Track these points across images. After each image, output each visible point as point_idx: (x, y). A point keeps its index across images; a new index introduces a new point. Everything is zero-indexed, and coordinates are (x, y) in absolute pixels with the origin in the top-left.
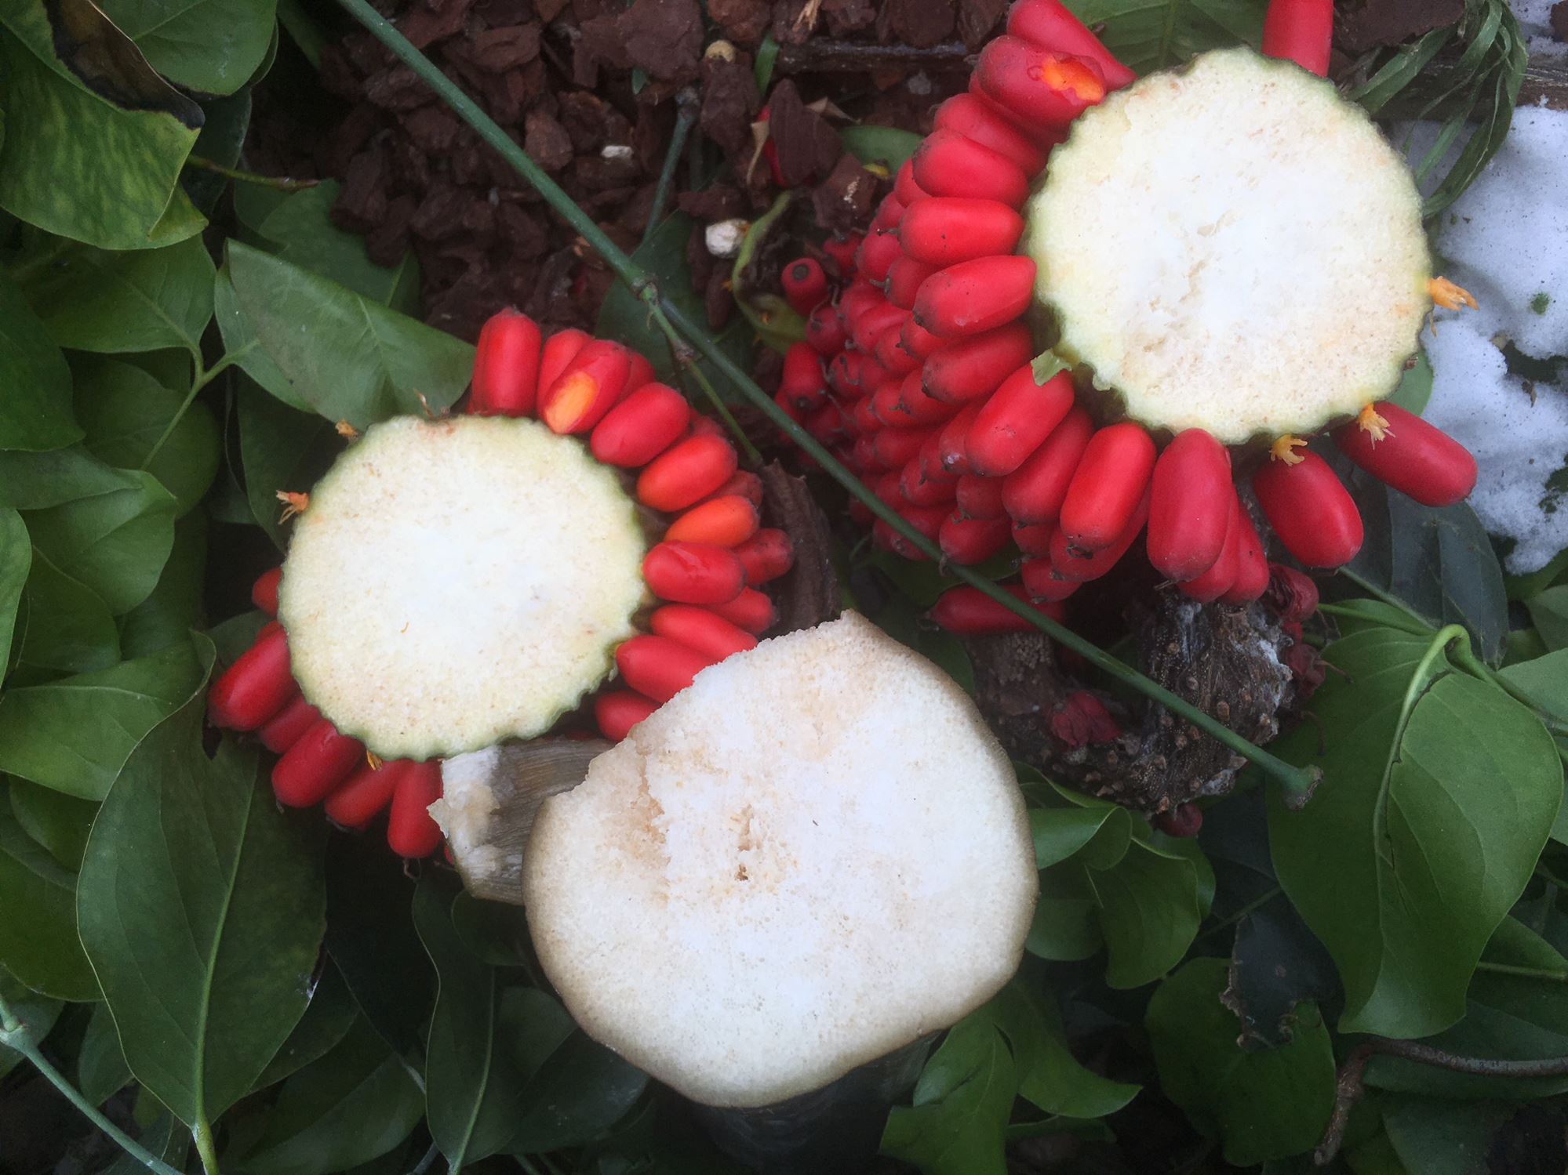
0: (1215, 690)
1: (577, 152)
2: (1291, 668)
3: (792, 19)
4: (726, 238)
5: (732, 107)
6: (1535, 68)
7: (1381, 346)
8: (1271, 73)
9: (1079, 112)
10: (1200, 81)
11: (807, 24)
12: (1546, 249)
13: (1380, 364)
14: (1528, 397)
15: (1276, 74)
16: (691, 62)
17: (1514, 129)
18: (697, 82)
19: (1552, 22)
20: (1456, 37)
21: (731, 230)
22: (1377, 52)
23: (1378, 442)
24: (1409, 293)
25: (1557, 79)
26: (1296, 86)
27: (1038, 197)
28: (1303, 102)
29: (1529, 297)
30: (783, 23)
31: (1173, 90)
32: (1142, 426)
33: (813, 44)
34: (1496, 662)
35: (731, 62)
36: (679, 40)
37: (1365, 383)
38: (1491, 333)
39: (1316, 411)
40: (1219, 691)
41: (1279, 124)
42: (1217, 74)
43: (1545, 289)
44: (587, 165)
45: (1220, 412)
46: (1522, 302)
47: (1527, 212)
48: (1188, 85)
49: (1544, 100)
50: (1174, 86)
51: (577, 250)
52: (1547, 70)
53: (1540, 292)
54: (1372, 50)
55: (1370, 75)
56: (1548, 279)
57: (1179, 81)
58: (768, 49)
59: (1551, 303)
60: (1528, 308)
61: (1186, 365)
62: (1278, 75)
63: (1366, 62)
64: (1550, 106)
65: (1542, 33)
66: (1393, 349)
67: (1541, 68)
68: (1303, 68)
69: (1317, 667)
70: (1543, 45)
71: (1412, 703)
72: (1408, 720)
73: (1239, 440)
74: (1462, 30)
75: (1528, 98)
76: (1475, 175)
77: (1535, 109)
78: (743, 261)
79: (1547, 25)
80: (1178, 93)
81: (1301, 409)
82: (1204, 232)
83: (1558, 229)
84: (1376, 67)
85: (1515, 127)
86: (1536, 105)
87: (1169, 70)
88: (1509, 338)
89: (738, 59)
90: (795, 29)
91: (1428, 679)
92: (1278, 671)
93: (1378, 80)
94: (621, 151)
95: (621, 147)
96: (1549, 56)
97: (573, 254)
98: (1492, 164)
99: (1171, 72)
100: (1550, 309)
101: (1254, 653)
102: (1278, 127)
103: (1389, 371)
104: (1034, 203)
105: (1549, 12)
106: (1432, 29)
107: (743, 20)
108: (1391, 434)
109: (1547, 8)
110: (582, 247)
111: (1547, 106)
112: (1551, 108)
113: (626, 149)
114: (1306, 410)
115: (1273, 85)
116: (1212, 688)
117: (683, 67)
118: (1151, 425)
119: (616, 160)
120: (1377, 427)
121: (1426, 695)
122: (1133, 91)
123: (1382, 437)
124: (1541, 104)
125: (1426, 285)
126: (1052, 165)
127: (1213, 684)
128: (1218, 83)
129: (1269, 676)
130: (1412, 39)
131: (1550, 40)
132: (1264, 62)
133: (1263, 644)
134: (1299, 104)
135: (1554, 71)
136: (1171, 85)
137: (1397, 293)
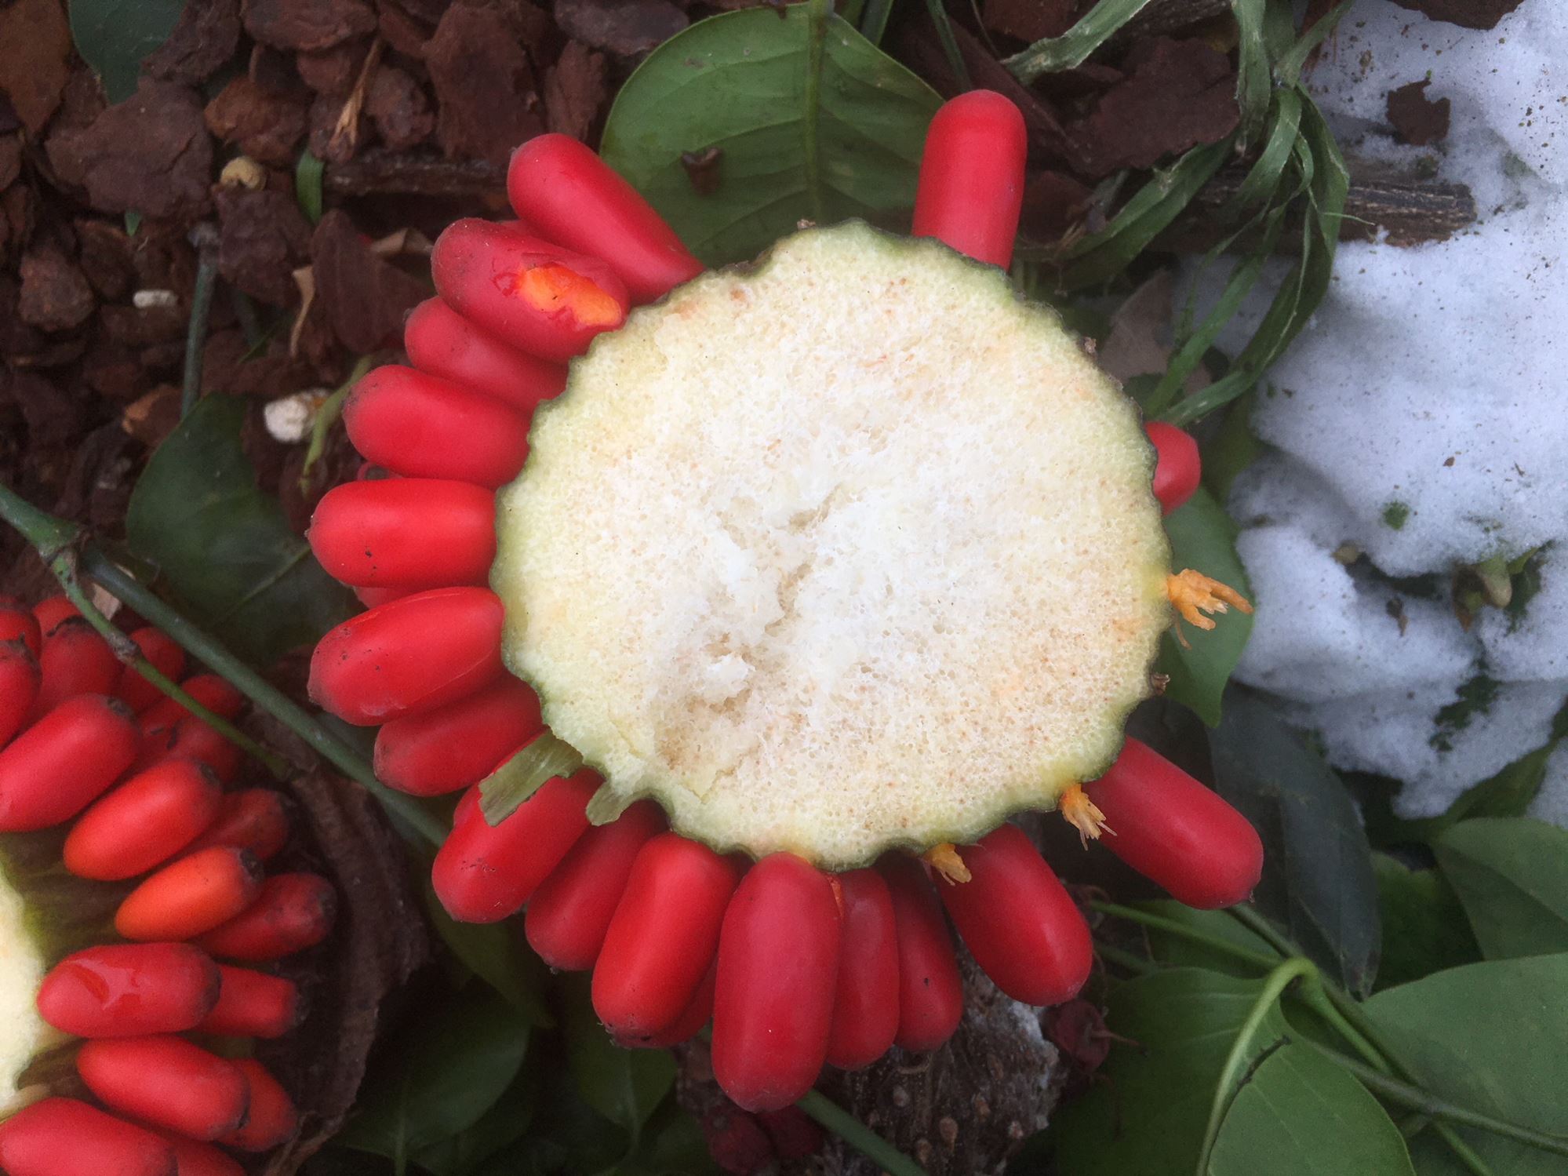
0: (938, 1097)
1: (99, 298)
2: (1057, 1045)
3: (329, 128)
4: (289, 421)
5: (264, 250)
6: (1367, 186)
7: (1090, 690)
8: (900, 261)
9: (581, 343)
10: (780, 284)
11: (347, 137)
12: (1398, 442)
13: (1087, 721)
14: (1394, 622)
15: (908, 262)
16: (195, 191)
17: (1337, 279)
18: (212, 217)
19: (1389, 115)
20: (1234, 154)
21: (297, 410)
22: (1121, 177)
23: (1089, 840)
24: (1134, 600)
25: (1401, 203)
26: (942, 281)
27: (510, 491)
28: (954, 307)
29: (1379, 506)
30: (321, 132)
31: (736, 301)
32: (701, 846)
33: (368, 159)
34: (1361, 990)
35: (258, 187)
36: (175, 161)
37: (1063, 754)
38: (1334, 541)
39: (986, 804)
40: (943, 1100)
41: (915, 344)
42: (809, 270)
43: (1402, 496)
44: (117, 317)
45: (831, 814)
46: (1371, 513)
47: (1369, 388)
48: (761, 292)
49: (1382, 234)
50: (736, 294)
51: (126, 425)
52: (1384, 189)
53: (1394, 501)
54: (1114, 174)
55: (1111, 212)
56: (1404, 484)
57: (745, 286)
58: (308, 167)
59: (1411, 514)
60: (1379, 520)
61: (777, 739)
62: (912, 264)
63: (1105, 194)
64: (1393, 240)
65: (1379, 131)
66: (1108, 694)
67: (1376, 186)
68: (954, 252)
69: (1094, 1040)
70: (1379, 148)
71: (1225, 1100)
72: (1218, 1132)
73: (861, 861)
74: (1242, 145)
75: (1355, 232)
76: (1282, 350)
77: (1369, 247)
78: (314, 452)
79: (1384, 121)
80: (744, 307)
81: (962, 801)
82: (800, 522)
83: (1414, 415)
84: (1125, 195)
85: (1338, 276)
86: (1370, 241)
87: (727, 271)
88: (1361, 550)
89: (268, 185)
90: (335, 141)
91: (1250, 1061)
92: (1037, 1052)
93: (1128, 217)
94: (157, 298)
95: (158, 293)
96: (1390, 166)
97: (120, 429)
98: (1313, 322)
99: (730, 272)
100: (1410, 521)
101: (1004, 1027)
102: (913, 350)
103: (1102, 731)
104: (505, 500)
105: (1383, 102)
106: (1195, 144)
107: (261, 132)
108: (1109, 830)
109: (1382, 95)
110: (132, 422)
111: (1387, 241)
112: (1394, 244)
113: (165, 296)
114: (969, 803)
115: (904, 281)
116: (934, 1094)
117: (183, 199)
118: (716, 846)
119: (155, 310)
120: (1087, 819)
121: (1247, 1086)
122: (671, 305)
123: (1096, 834)
124: (1377, 240)
125: (1162, 585)
126: (535, 435)
127: (935, 1090)
128: (811, 284)
129: (1022, 1062)
130: (1166, 162)
131: (1390, 140)
132: (888, 245)
133: (1019, 1008)
134: (947, 309)
135: (1395, 190)
136: (732, 293)
137: (1114, 602)
